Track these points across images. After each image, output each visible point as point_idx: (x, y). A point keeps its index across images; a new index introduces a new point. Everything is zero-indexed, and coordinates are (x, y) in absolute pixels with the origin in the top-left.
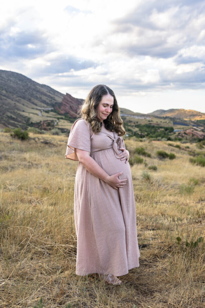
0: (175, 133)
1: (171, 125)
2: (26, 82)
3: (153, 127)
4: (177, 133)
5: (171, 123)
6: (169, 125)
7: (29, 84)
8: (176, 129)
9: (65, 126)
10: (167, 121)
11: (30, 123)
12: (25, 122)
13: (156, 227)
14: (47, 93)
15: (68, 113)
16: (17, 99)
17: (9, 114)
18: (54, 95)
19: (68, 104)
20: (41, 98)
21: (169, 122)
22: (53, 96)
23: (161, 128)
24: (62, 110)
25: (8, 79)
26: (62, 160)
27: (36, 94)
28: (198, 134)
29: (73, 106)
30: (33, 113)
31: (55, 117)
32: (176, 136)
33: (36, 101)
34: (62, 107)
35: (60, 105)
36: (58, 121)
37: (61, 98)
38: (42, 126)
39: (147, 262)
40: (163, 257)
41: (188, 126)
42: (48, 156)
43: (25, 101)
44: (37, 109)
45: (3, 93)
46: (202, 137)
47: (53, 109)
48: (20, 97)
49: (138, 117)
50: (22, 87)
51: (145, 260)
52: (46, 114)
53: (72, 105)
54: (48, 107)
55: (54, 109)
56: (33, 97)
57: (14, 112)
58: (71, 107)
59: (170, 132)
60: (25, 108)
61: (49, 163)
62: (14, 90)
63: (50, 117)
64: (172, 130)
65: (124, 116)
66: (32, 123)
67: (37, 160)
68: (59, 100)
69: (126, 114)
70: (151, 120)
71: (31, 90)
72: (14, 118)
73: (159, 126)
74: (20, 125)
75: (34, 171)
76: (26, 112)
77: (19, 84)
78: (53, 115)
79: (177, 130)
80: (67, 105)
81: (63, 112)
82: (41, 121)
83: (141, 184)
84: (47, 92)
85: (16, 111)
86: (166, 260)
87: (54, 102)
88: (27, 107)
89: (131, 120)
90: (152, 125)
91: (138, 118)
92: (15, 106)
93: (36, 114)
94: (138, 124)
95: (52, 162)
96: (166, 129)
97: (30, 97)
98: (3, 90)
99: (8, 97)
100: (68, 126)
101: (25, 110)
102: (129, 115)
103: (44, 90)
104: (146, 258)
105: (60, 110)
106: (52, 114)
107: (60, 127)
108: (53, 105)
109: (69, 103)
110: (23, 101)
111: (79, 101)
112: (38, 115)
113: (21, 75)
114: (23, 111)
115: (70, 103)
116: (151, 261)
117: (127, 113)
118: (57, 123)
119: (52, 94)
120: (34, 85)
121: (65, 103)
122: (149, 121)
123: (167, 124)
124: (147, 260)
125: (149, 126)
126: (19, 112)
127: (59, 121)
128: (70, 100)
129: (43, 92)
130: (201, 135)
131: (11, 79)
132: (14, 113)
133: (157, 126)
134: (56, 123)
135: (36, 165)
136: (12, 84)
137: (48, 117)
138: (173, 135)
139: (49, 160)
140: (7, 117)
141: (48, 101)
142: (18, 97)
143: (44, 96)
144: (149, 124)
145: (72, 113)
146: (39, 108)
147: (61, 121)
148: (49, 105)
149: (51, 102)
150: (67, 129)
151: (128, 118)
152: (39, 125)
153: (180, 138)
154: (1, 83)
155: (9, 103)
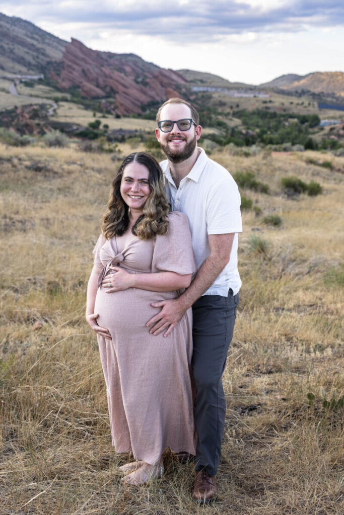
0: (322, 129)
1: (313, 110)
3: (274, 115)
4: (327, 129)
5: (314, 106)
6: (308, 110)
8: (325, 119)
9: (73, 117)
10: (305, 100)
13: (274, 366)
14: (25, 38)
15: (79, 87)
18: (44, 43)
19: (77, 64)
20: (12, 51)
21: (309, 104)
22: (40, 46)
23: (292, 117)
24: (63, 80)
26: (77, 208)
29: (88, 70)
31: (49, 95)
32: (325, 135)
34: (64, 73)
35: (59, 66)
36: (55, 106)
37: (60, 50)
38: (18, 119)
39: (257, 438)
40: (285, 428)
42: (44, 200)
44: (5, 78)
47: (42, 76)
49: (240, 92)
51: (254, 435)
52: (27, 90)
53: (86, 67)
54: (31, 72)
55: (45, 77)
58: (83, 71)
59: (311, 126)
61: (50, 216)
63: (37, 96)
64: (315, 121)
65: (207, 91)
67: (21, 211)
68: (56, 55)
69: (213, 87)
70: (268, 100)
73: (287, 113)
75: (18, 238)
78: (44, 92)
79: (326, 121)
80: (75, 66)
81: (66, 84)
82: (16, 108)
83: (247, 262)
84: (27, 36)
86: (289, 433)
87: (43, 60)
89: (223, 100)
90: (272, 111)
91: (240, 95)
93: (3, 90)
94: (240, 108)
95: (54, 214)
96: (303, 120)
100: (79, 116)
102: (219, 90)
103: (19, 32)
104: (255, 430)
105: (60, 81)
106: (40, 89)
107: (62, 120)
108: (42, 69)
109: (78, 61)
111: (102, 58)
112: (8, 92)
115: (82, 63)
116: (264, 436)
117: (213, 84)
118: (55, 111)
119: (37, 40)
121: (70, 63)
122: (265, 102)
123: (306, 107)
124: (256, 434)
125: (264, 114)
127: (59, 106)
128: (81, 55)
129: (17, 37)
133: (283, 113)
134: (51, 112)
135: (21, 222)
137: (31, 96)
138: (318, 132)
139: (47, 211)
141: (28, 58)
143: (20, 47)
144: (264, 110)
145: (88, 86)
146: (10, 76)
147: (63, 106)
148: (34, 68)
149: (37, 60)
150: (78, 125)
151: (216, 95)
152: (11, 117)
153: (332, 139)
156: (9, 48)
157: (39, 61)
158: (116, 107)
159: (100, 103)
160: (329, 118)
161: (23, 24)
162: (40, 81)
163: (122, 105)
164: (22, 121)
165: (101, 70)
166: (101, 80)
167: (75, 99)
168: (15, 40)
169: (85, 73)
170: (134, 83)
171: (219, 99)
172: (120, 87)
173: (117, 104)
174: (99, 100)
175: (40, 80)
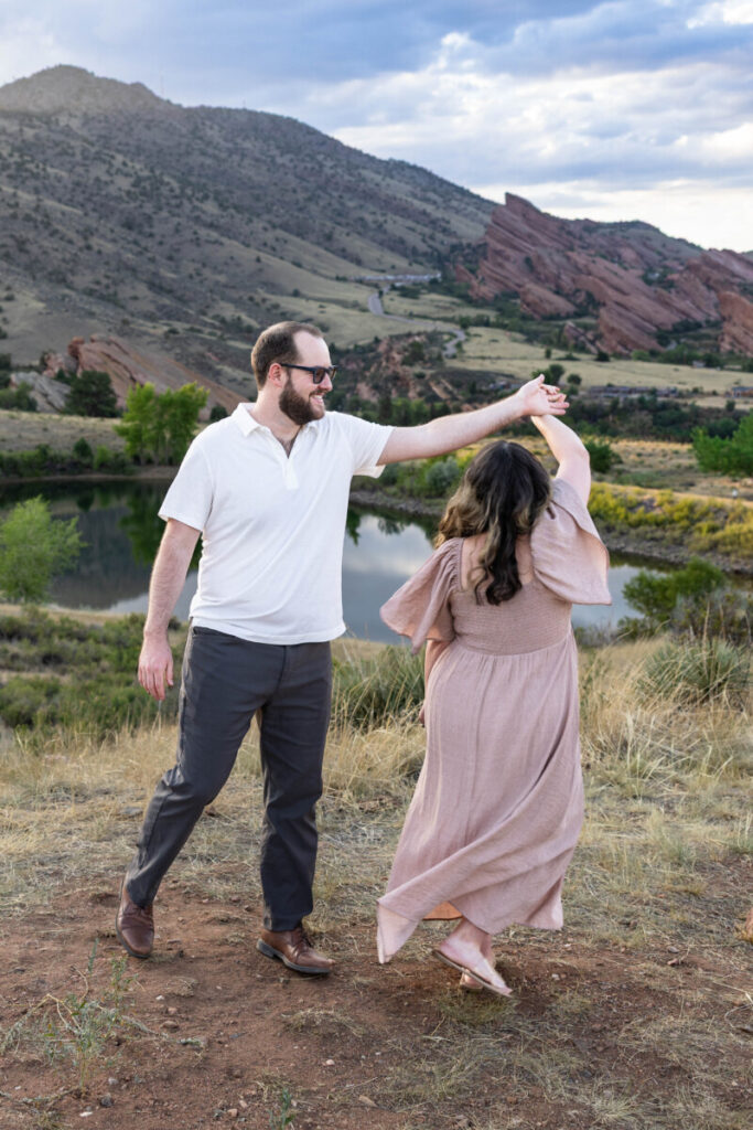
2: (313, 158)
7: (329, 163)
9: (498, 358)
14: (410, 200)
15: (516, 295)
16: (270, 236)
17: (229, 311)
18: (447, 208)
19: (514, 248)
20: (380, 227)
22: (439, 214)
24: (483, 282)
25: (230, 145)
27: (360, 207)
29: (539, 258)
30: (343, 304)
31: (449, 314)
33: (356, 244)
34: (486, 267)
35: (477, 253)
36: (461, 336)
37: (481, 222)
38: (379, 364)
44: (361, 281)
45: (204, 212)
47: (438, 275)
48: (285, 227)
50: (293, 182)
52: (405, 305)
53: (533, 251)
54: (416, 267)
55: (444, 277)
56: (347, 225)
57: (251, 299)
58: (528, 261)
60: (303, 278)
62: (257, 199)
63: (424, 317)
68: (470, 230)
71: (336, 194)
76: (308, 299)
77: (283, 165)
78: (440, 307)
81: (487, 290)
82: (377, 341)
84: (414, 196)
85: (262, 293)
87: (443, 243)
88: (315, 272)
92: (260, 271)
93: (355, 305)
97: (329, 226)
98: (206, 197)
99: (227, 232)
100: (513, 358)
101: (304, 290)
103: (399, 189)
105: (475, 282)
106: (432, 301)
107: (473, 365)
108: (439, 261)
109: (517, 242)
111: (569, 233)
112: (365, 310)
113: (292, 123)
114: (296, 294)
115: (526, 245)
118: (459, 346)
119: (435, 203)
120: (351, 168)
121: (499, 247)
126: (274, 299)
127: (469, 336)
128: (526, 229)
129: (394, 198)
131: (247, 145)
134: (451, 348)
136: (248, 171)
137: (411, 316)
140: (217, 323)
141: (413, 240)
142: (274, 227)
143: (397, 218)
145: (537, 291)
146: (370, 276)
147: (478, 336)
148: (421, 259)
149: (431, 242)
150: (509, 376)
152: (364, 360)
154: (202, 165)
155: (232, 258)
156: (375, 222)
157: (436, 245)
158: (599, 337)
159: (562, 327)
161: (407, 172)
163: (612, 330)
164: (387, 368)
165: (568, 258)
166: (566, 280)
167: (506, 321)
168: (391, 205)
169: (530, 265)
170: (641, 284)
172: (610, 292)
173: (602, 329)
174: (561, 323)
175: (434, 282)
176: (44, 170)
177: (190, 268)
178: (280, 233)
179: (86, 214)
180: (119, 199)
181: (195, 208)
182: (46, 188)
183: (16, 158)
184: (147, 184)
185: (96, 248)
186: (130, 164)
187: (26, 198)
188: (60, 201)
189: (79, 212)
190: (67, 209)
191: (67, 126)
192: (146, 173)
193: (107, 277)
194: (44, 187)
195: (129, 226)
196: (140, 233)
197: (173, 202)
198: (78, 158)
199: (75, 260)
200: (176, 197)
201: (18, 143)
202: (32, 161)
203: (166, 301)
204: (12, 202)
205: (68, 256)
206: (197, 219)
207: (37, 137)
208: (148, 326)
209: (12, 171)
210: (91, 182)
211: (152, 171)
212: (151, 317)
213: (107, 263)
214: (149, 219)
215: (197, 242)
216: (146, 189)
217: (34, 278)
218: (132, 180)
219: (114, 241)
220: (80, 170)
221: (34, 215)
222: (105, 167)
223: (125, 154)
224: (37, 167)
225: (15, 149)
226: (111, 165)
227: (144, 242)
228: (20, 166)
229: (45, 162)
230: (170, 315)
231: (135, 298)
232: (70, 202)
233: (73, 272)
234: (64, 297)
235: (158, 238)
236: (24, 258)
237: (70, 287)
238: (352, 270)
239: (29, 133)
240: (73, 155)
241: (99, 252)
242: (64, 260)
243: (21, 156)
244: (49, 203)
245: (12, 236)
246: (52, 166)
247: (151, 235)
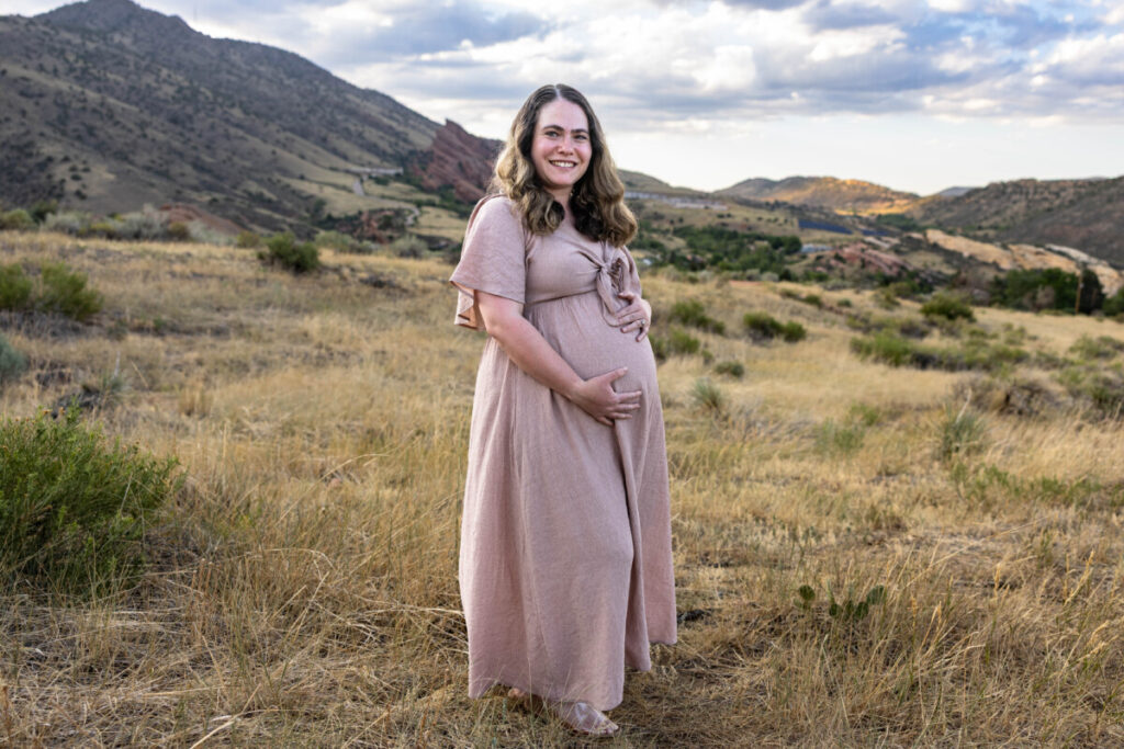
0: (804, 257)
1: (791, 229)
2: (311, 82)
3: (734, 235)
4: (812, 257)
5: (792, 224)
6: (785, 230)
7: (323, 87)
8: (808, 242)
9: (441, 228)
10: (780, 215)
11: (324, 216)
12: (306, 215)
13: (735, 555)
14: (381, 117)
15: (452, 187)
16: (282, 136)
17: (254, 188)
18: (407, 125)
19: (452, 155)
20: (360, 135)
21: (786, 221)
22: (400, 129)
23: (760, 238)
24: (431, 177)
25: (249, 68)
26: (430, 340)
27: (346, 120)
28: (880, 260)
29: (467, 163)
30: (335, 186)
31: (409, 197)
32: (808, 265)
33: (344, 146)
34: (433, 167)
35: (426, 158)
36: (417, 212)
37: (430, 136)
38: (363, 229)
39: (704, 666)
40: (756, 651)
41: (849, 232)
42: (383, 326)
43: (307, 143)
44: (348, 172)
45: (232, 115)
46: (895, 270)
47: (401, 170)
48: (292, 130)
49: (685, 202)
50: (296, 98)
51: (698, 661)
52: (378, 189)
53: (464, 159)
54: (386, 164)
55: (406, 172)
56: (337, 132)
57: (270, 180)
58: (460, 165)
59: (789, 253)
60: (306, 167)
61: (388, 348)
62: (271, 108)
63: (392, 198)
64: (794, 246)
65: (637, 199)
66: (330, 218)
67: (346, 338)
68: (423, 142)
69: (645, 192)
70: (726, 213)
71: (329, 110)
72: (270, 201)
73: (753, 232)
74: (291, 226)
75: (334, 374)
76: (311, 181)
77: (289, 86)
78: (402, 192)
79: (811, 246)
80: (448, 158)
81: (434, 183)
82: (360, 213)
83: (690, 420)
84: (383, 115)
85: (277, 176)
86: (765, 660)
87: (404, 148)
88: (315, 163)
89: (660, 211)
90: (731, 229)
91: (684, 205)
92: (275, 160)
93: (344, 188)
94: (685, 224)
95: (395, 345)
96: (777, 243)
97: (324, 132)
98: (233, 106)
99: (251, 131)
100: (451, 228)
101: (307, 176)
102: (654, 197)
103: (373, 109)
104: (700, 653)
105: (425, 177)
106: (397, 189)
107: (426, 232)
108: (401, 160)
109: (453, 151)
110: (301, 143)
111: (487, 148)
112: (350, 191)
113: (295, 57)
114: (302, 178)
115: (460, 154)
116: (717, 663)
117: (648, 188)
118: (415, 219)
119: (397, 121)
120: (339, 92)
121: (442, 154)
122: (721, 216)
123: (780, 225)
124: (701, 660)
125: (720, 233)
126: (286, 180)
127: (422, 213)
128: (458, 143)
129: (369, 115)
130: (889, 263)
131: (262, 69)
132: (271, 184)
133: (747, 232)
134: (410, 220)
135: (344, 354)
136: (263, 88)
137: (383, 197)
138: (797, 262)
139: (384, 341)
140: (245, 195)
141: (383, 145)
142: (285, 129)
143: (372, 129)
144: (720, 228)
145: (466, 185)
146: (355, 168)
147: (428, 213)
148: (390, 159)
149: (395, 148)
150: (448, 240)
151: (649, 205)
152: (353, 224)
153: (820, 272)
154: (229, 81)
155: (254, 150)
156: (357, 131)
157: (400, 150)
160: (814, 242)
162: (398, 177)
164: (368, 231)
167: (446, 204)
168: (367, 120)
169: (462, 168)
171: (655, 210)
175: (398, 175)
176: (105, 75)
177: (223, 155)
178: (289, 134)
179: (141, 111)
180: (166, 101)
181: (225, 112)
182: (106, 89)
183: (80, 64)
184: (188, 93)
185: (150, 136)
186: (173, 76)
187: (92, 95)
188: (118, 98)
189: (134, 109)
190: (126, 106)
191: (120, 42)
192: (186, 84)
193: (161, 158)
194: (104, 88)
195: (174, 121)
196: (184, 127)
197: (209, 107)
198: (132, 68)
199: (135, 144)
200: (211, 103)
201: (82, 53)
202: (94, 67)
203: (207, 178)
204: (82, 97)
205: (128, 141)
206: (227, 121)
207: (97, 48)
208: (194, 195)
209: (78, 73)
210: (143, 87)
211: (191, 82)
212: (195, 189)
213: (160, 148)
214: (190, 118)
215: (228, 137)
216: (187, 96)
217: (104, 156)
218: (176, 88)
219: (164, 132)
220: (133, 77)
221: (99, 108)
222: (154, 77)
223: (169, 68)
224: (99, 72)
225: (79, 57)
226: (158, 76)
227: (188, 135)
228: (85, 71)
229: (105, 69)
230: (210, 188)
231: (183, 175)
232: (127, 101)
233: (133, 152)
234: (129, 171)
235: (198, 132)
236: (93, 140)
237: (132, 163)
238: (341, 164)
239: (91, 46)
240: (128, 66)
241: (153, 140)
242: (126, 144)
243: (85, 62)
244: (111, 101)
245: (83, 124)
246: (111, 73)
247: (192, 130)
